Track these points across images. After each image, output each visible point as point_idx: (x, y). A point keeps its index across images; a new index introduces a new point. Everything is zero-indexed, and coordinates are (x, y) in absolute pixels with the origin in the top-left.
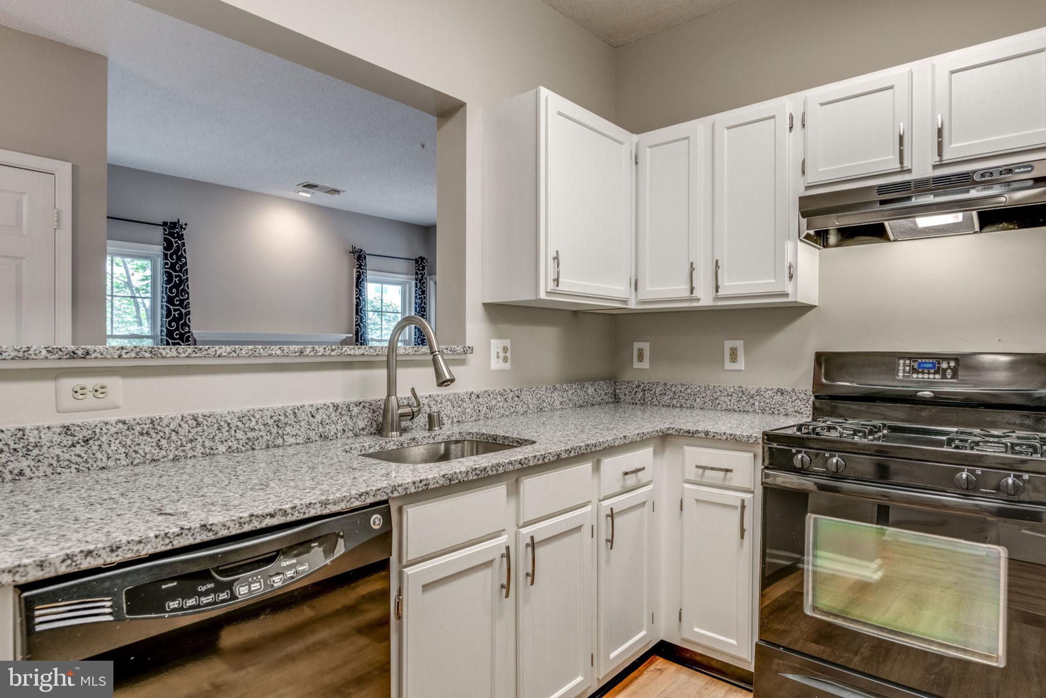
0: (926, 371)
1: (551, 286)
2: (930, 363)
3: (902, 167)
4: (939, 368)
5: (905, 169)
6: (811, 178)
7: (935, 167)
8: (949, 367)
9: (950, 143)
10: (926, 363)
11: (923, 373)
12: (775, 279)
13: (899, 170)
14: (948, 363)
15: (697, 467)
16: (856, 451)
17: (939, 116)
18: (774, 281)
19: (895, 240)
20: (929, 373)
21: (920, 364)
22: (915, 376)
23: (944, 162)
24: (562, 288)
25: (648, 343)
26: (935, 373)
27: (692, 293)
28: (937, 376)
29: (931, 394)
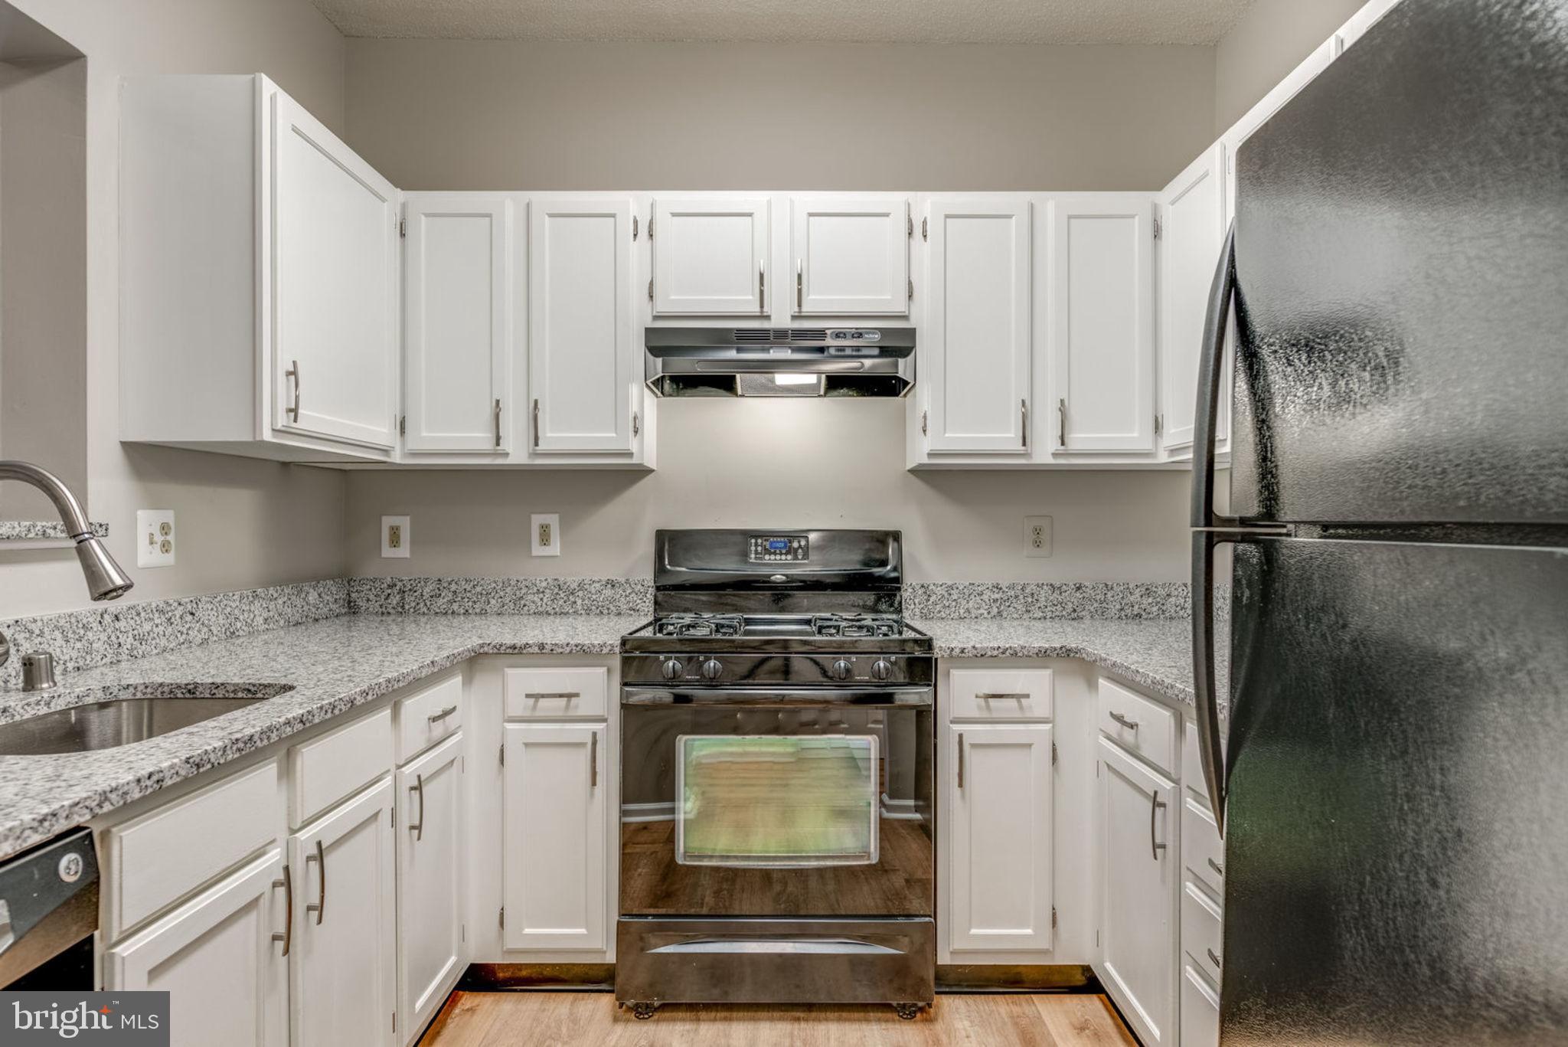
0: (778, 552)
1: (282, 421)
2: (781, 542)
3: (762, 312)
4: (790, 547)
5: (765, 314)
6: (662, 308)
7: (794, 318)
8: (800, 547)
9: (808, 295)
10: (778, 542)
11: (775, 553)
12: (616, 433)
13: (759, 314)
14: (799, 542)
15: (528, 696)
16: (734, 650)
17: (799, 261)
18: (614, 435)
19: (742, 396)
20: (781, 554)
21: (771, 543)
22: (767, 557)
23: (803, 314)
24: (302, 425)
25: (408, 518)
26: (786, 554)
27: (498, 444)
28: (789, 557)
29: (784, 578)
